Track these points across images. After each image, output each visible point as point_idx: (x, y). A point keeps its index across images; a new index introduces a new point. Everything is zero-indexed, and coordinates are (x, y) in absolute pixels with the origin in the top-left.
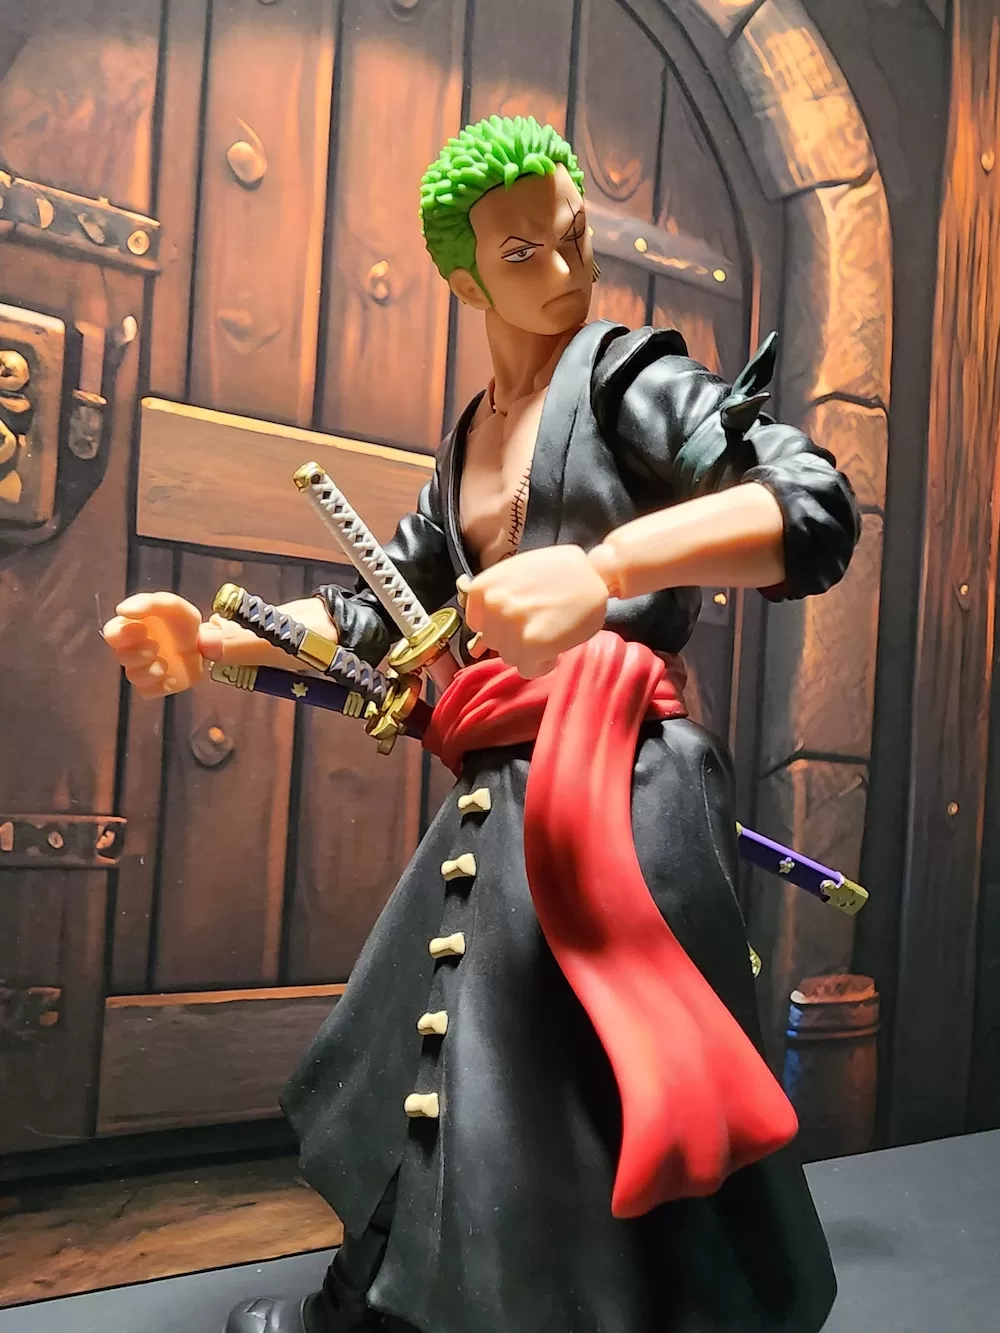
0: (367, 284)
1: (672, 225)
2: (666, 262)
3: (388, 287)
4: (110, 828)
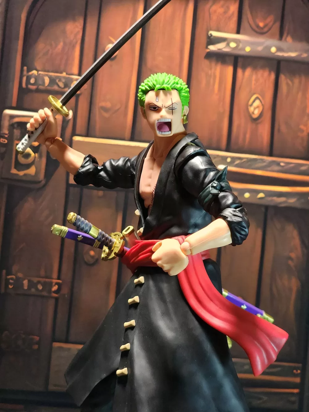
1: (289, 39)
2: (286, 55)
4: (57, 284)
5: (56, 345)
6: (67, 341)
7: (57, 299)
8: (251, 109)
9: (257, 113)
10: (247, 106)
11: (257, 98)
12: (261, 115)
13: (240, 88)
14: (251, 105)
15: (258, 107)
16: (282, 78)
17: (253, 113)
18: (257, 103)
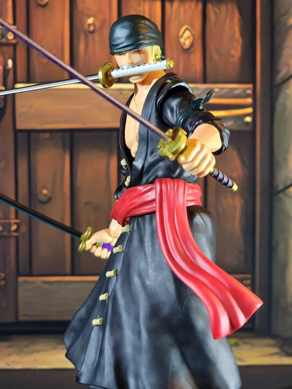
0: (86, 27)
3: (94, 26)
4: (15, 223)
5: (21, 279)
6: (30, 275)
7: (17, 238)
8: (182, 40)
9: (187, 43)
10: (178, 37)
11: (187, 29)
12: (192, 45)
13: (170, 21)
14: (182, 36)
15: (188, 38)
16: (209, 6)
17: (184, 44)
18: (187, 33)
